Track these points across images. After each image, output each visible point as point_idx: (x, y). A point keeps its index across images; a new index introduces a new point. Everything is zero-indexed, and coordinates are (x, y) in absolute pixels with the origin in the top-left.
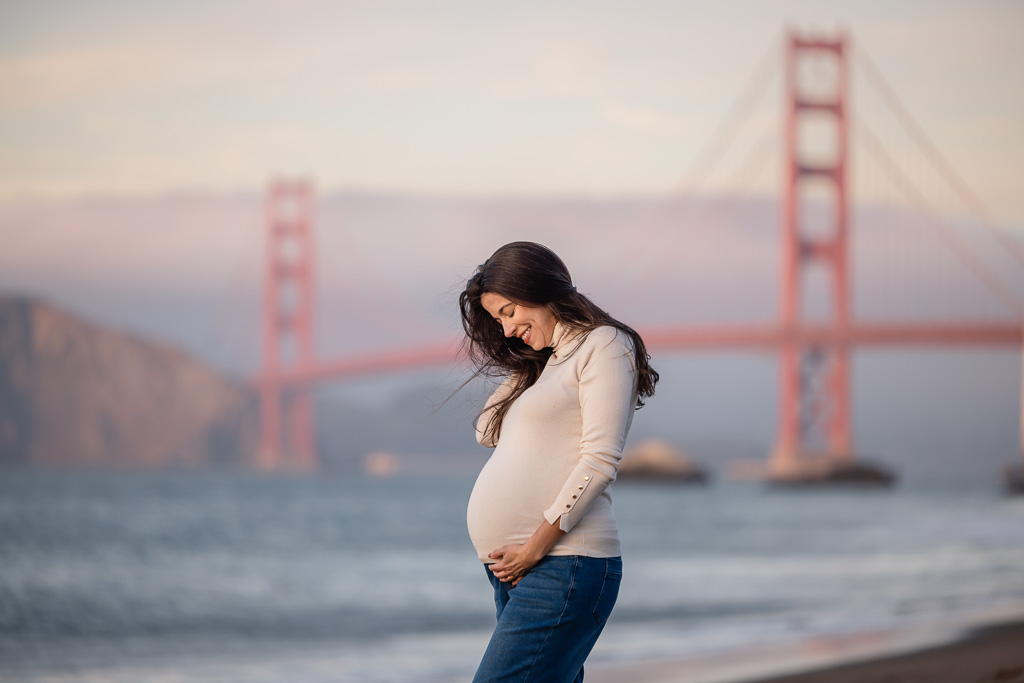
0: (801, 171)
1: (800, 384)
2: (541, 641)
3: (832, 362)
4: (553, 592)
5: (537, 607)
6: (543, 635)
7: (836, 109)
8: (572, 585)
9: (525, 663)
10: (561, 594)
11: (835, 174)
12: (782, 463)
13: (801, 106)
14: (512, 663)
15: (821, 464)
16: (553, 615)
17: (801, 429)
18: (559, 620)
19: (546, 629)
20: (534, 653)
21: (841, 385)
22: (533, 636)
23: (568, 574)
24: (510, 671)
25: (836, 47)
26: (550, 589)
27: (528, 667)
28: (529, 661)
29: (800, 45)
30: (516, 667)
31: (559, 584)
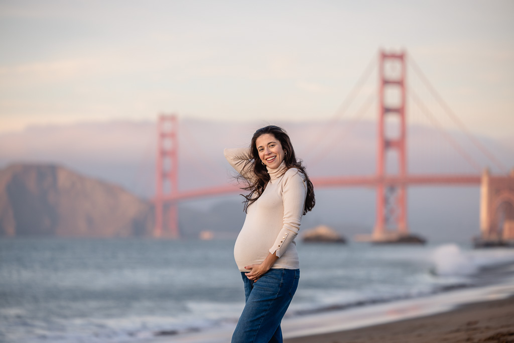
0: (386, 110)
1: (385, 201)
2: (269, 305)
3: (399, 192)
4: (274, 284)
5: (267, 291)
6: (270, 303)
7: (400, 83)
8: (282, 281)
9: (262, 315)
10: (277, 285)
11: (400, 111)
12: (378, 235)
13: (385, 82)
14: (256, 314)
15: (394, 236)
16: (273, 294)
17: (386, 220)
18: (276, 296)
19: (271, 300)
20: (265, 310)
21: (403, 201)
22: (265, 303)
23: (280, 277)
24: (255, 318)
25: (401, 57)
26: (272, 283)
27: (263, 316)
28: (263, 314)
29: (385, 56)
30: (258, 316)
31: (277, 281)
